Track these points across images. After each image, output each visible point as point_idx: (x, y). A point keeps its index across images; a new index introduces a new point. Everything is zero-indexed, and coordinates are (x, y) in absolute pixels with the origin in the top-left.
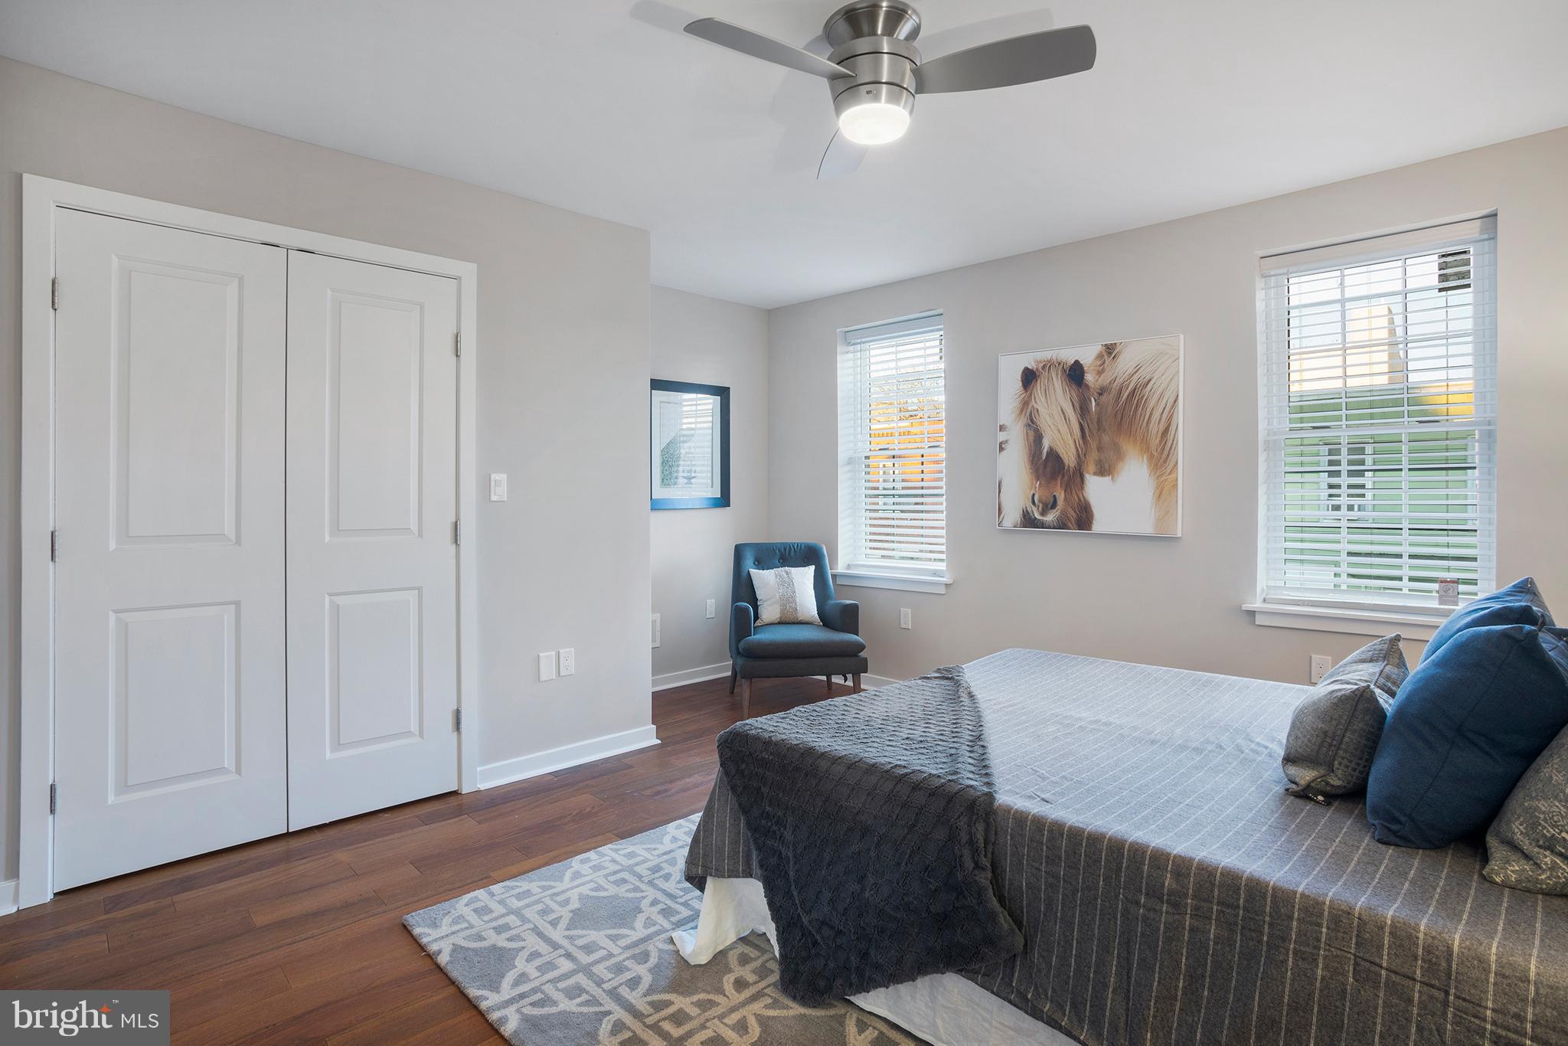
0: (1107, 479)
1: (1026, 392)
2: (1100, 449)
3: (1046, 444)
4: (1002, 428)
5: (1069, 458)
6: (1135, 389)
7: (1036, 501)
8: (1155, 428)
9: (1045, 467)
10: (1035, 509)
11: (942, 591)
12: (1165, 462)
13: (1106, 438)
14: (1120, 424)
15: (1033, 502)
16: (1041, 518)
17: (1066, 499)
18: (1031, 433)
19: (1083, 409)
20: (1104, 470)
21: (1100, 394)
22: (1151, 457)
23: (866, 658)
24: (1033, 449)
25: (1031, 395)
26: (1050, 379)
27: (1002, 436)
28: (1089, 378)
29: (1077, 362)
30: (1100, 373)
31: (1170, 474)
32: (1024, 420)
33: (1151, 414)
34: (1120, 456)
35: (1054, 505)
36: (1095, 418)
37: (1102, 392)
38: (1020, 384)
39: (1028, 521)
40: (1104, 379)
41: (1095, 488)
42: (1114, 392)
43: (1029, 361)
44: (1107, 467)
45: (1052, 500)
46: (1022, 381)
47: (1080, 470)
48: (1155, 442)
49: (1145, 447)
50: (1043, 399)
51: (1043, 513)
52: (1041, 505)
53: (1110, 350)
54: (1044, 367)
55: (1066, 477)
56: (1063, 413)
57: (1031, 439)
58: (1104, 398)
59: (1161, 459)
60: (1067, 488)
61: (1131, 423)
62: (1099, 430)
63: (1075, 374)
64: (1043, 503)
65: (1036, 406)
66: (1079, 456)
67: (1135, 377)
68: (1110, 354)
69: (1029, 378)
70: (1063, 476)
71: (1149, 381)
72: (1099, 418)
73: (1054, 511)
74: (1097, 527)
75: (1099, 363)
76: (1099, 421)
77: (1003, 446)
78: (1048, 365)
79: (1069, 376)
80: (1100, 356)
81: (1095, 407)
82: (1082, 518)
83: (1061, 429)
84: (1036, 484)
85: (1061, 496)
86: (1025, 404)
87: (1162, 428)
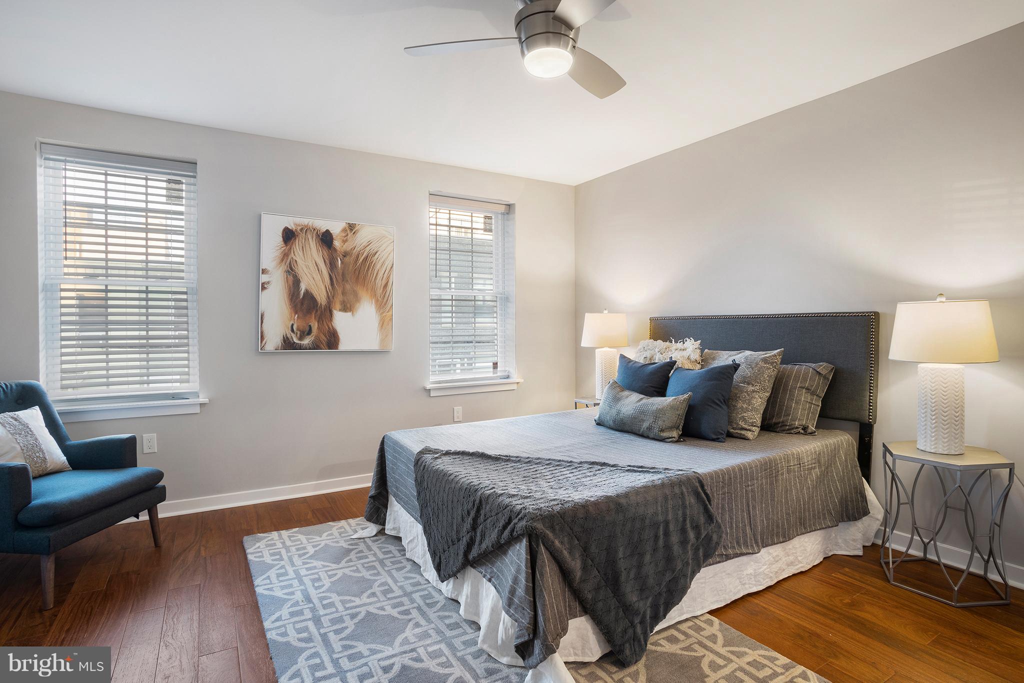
1: (287, 246)
2: (344, 293)
3: (303, 287)
4: (264, 271)
5: (321, 297)
6: (367, 256)
7: (295, 330)
8: (380, 283)
9: (302, 304)
10: (294, 336)
11: (197, 410)
12: (385, 304)
13: (348, 287)
14: (357, 278)
15: (293, 330)
16: (299, 342)
17: (319, 328)
18: (291, 278)
19: (332, 265)
20: (346, 308)
21: (345, 256)
22: (377, 301)
23: (164, 486)
24: (292, 290)
25: (291, 248)
26: (306, 239)
27: (264, 278)
28: (337, 244)
29: (327, 231)
30: (344, 242)
31: (388, 312)
32: (284, 267)
33: (377, 274)
34: (357, 299)
35: (310, 332)
36: (340, 272)
37: (346, 254)
38: (281, 239)
39: (288, 345)
40: (347, 247)
41: (341, 320)
42: (354, 256)
43: (290, 222)
44: (348, 306)
45: (307, 329)
46: (283, 237)
47: (329, 307)
48: (379, 291)
49: (374, 294)
50: (301, 253)
51: (301, 338)
52: (299, 332)
53: (351, 227)
54: (302, 230)
55: (319, 312)
56: (317, 266)
57: (291, 282)
58: (347, 259)
59: (383, 303)
60: (320, 320)
61: (364, 279)
62: (343, 281)
63: (326, 239)
64: (300, 331)
65: (294, 257)
66: (329, 298)
67: (368, 249)
68: (351, 230)
69: (289, 236)
70: (317, 311)
71: (376, 252)
72: (343, 273)
73: (310, 336)
74: (342, 347)
75: (344, 235)
76: (343, 275)
77: (265, 286)
78: (306, 229)
79: (322, 240)
80: (344, 230)
81: (341, 265)
82: (331, 341)
83: (315, 277)
84: (295, 316)
85: (315, 326)
86: (285, 255)
87: (384, 282)
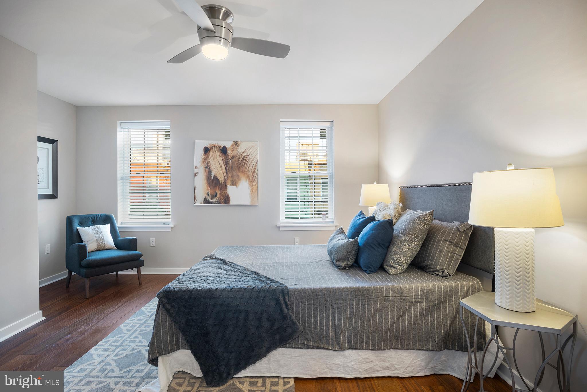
0: (235, 187)
1: (205, 155)
2: (232, 177)
3: (213, 174)
4: (196, 168)
5: (221, 179)
6: (244, 157)
7: (209, 195)
8: (251, 171)
9: (213, 182)
10: (209, 197)
11: (170, 230)
12: (254, 182)
13: (234, 173)
14: (239, 169)
15: (208, 195)
16: (211, 200)
17: (220, 194)
18: (207, 170)
19: (226, 163)
20: (233, 184)
21: (233, 158)
22: (249, 180)
23: (143, 260)
24: (208, 176)
25: (207, 156)
26: (215, 151)
27: (196, 171)
28: (229, 152)
29: (224, 146)
30: (232, 151)
31: (255, 185)
32: (204, 165)
33: (249, 166)
34: (239, 179)
35: (216, 196)
36: (231, 166)
37: (233, 157)
38: (203, 152)
39: (206, 202)
40: (234, 153)
41: (231, 190)
42: (237, 158)
43: (207, 144)
44: (235, 183)
45: (215, 194)
46: (204, 151)
47: (225, 184)
48: (251, 175)
49: (247, 177)
50: (212, 158)
51: (212, 199)
52: (211, 196)
53: (236, 143)
54: (212, 147)
55: (220, 186)
56: (219, 164)
57: (207, 172)
58: (234, 159)
59: (252, 180)
60: (221, 190)
61: (243, 169)
62: (232, 170)
63: (224, 150)
64: (212, 195)
65: (209, 160)
66: (225, 179)
67: (244, 153)
68: (236, 145)
69: (207, 150)
70: (219, 186)
71: (249, 155)
72: (232, 166)
73: (216, 198)
74: (231, 203)
75: (232, 148)
76: (232, 167)
77: (196, 174)
78: (214, 146)
79: (222, 151)
80: (233, 145)
81: (231, 162)
82: (226, 200)
83: (218, 169)
84: (209, 188)
85: (218, 193)
86: (205, 159)
87: (253, 171)
